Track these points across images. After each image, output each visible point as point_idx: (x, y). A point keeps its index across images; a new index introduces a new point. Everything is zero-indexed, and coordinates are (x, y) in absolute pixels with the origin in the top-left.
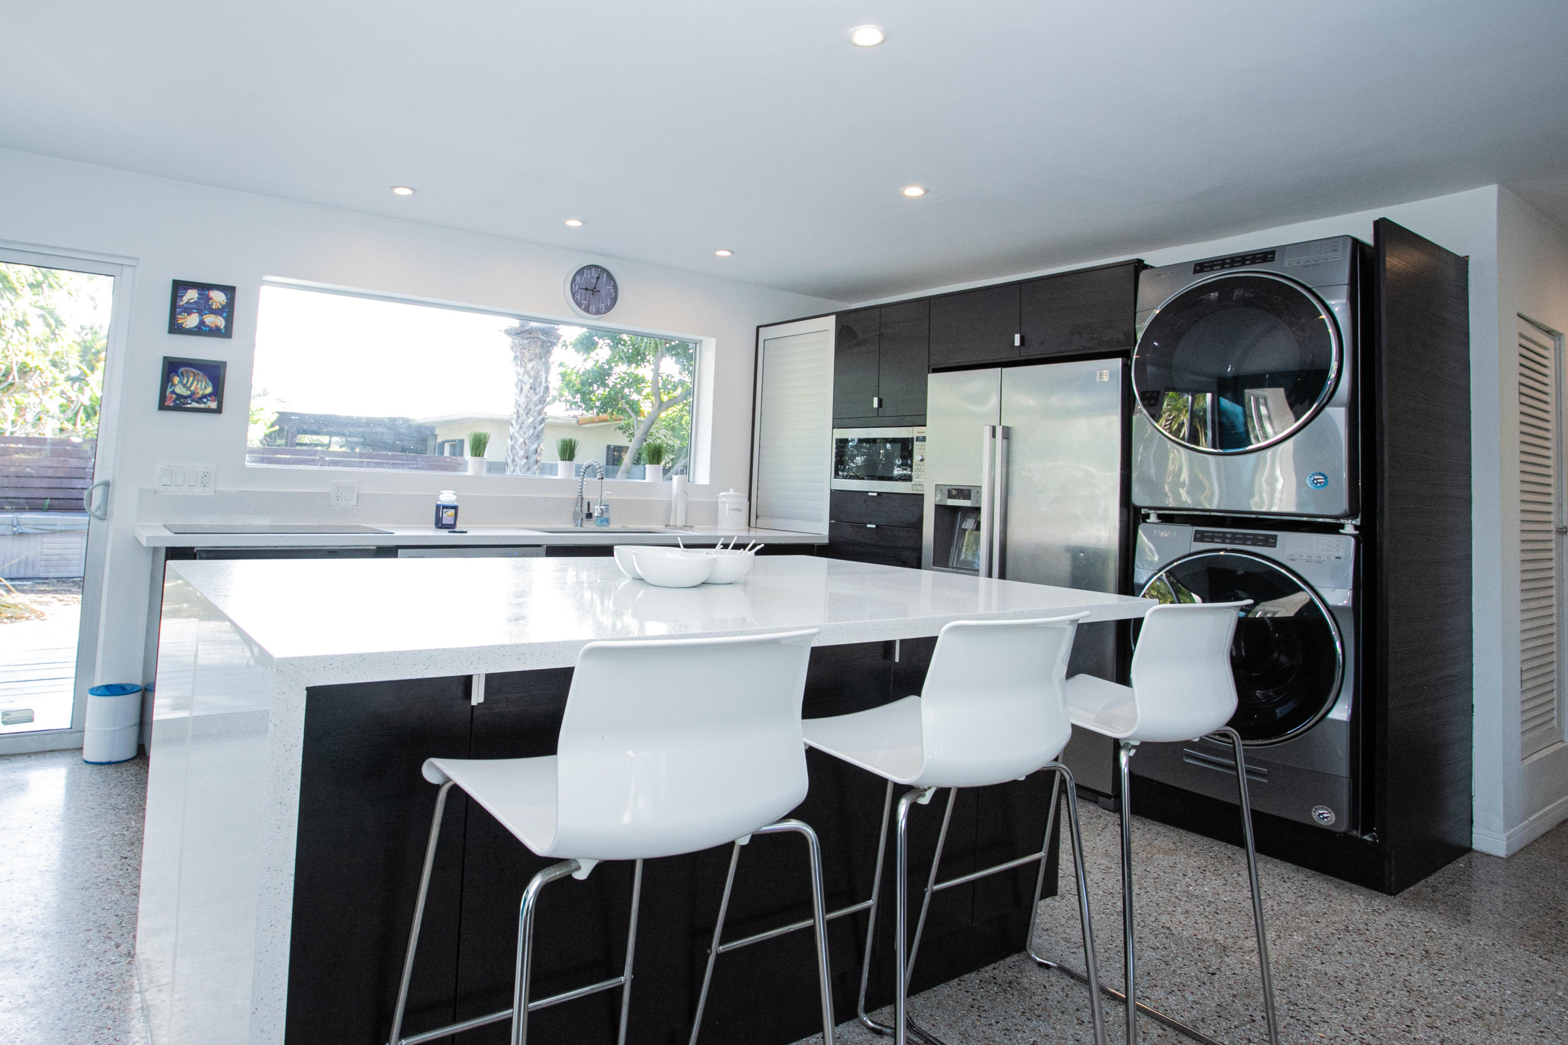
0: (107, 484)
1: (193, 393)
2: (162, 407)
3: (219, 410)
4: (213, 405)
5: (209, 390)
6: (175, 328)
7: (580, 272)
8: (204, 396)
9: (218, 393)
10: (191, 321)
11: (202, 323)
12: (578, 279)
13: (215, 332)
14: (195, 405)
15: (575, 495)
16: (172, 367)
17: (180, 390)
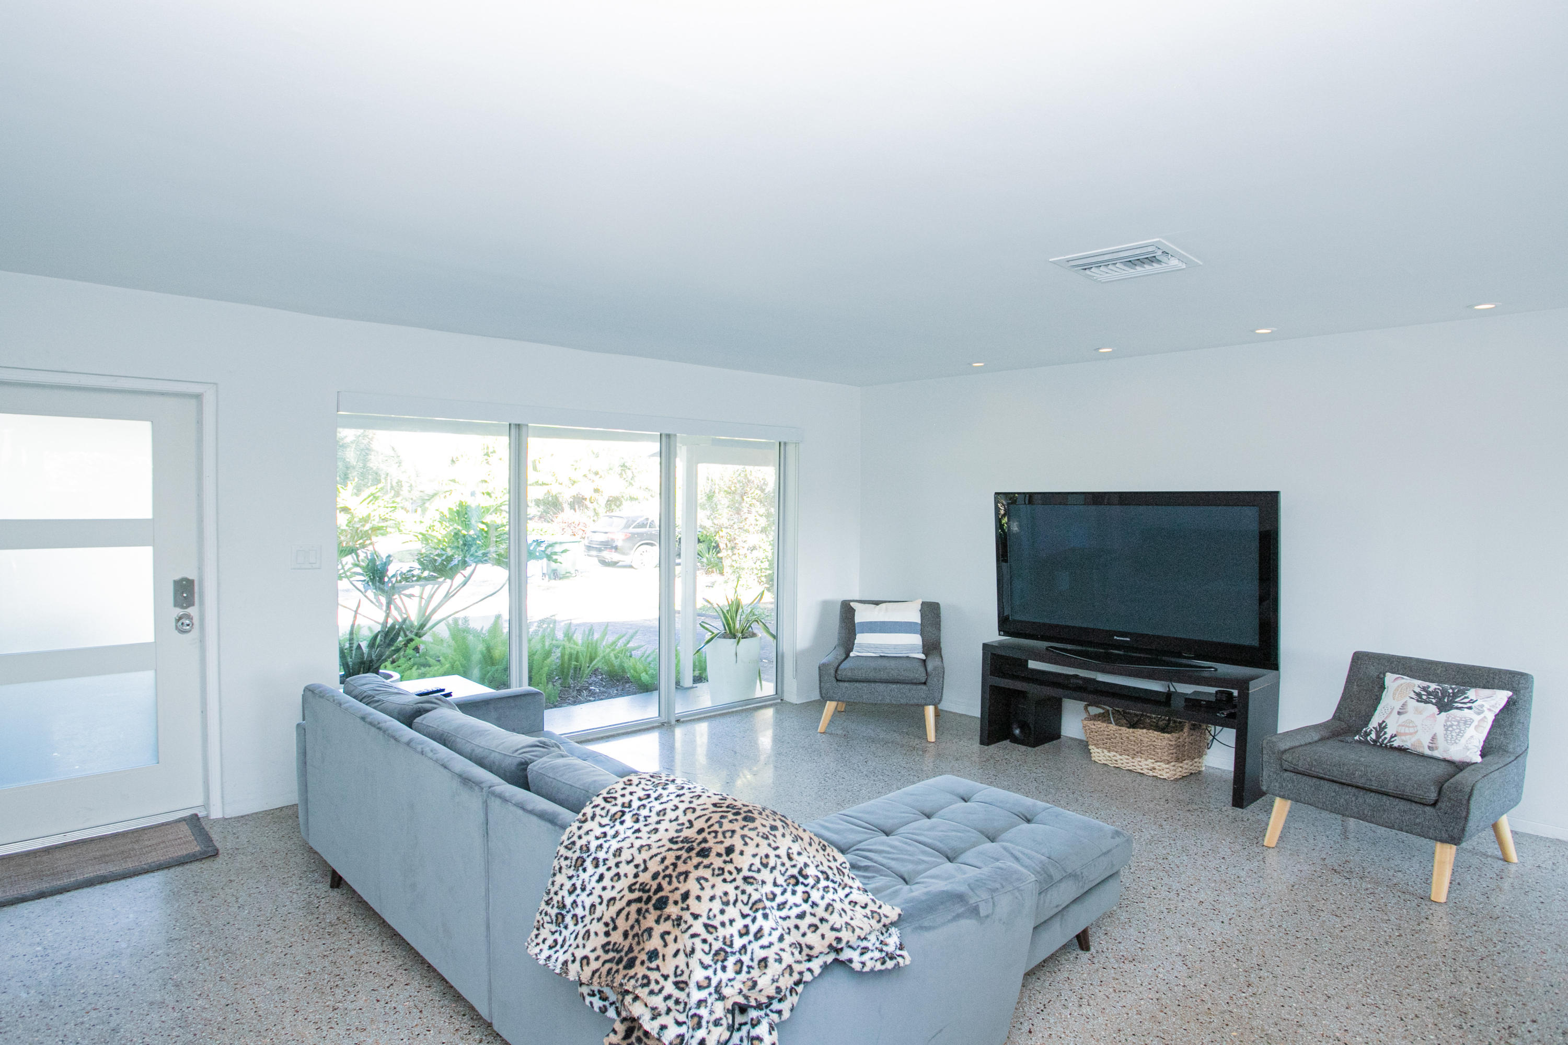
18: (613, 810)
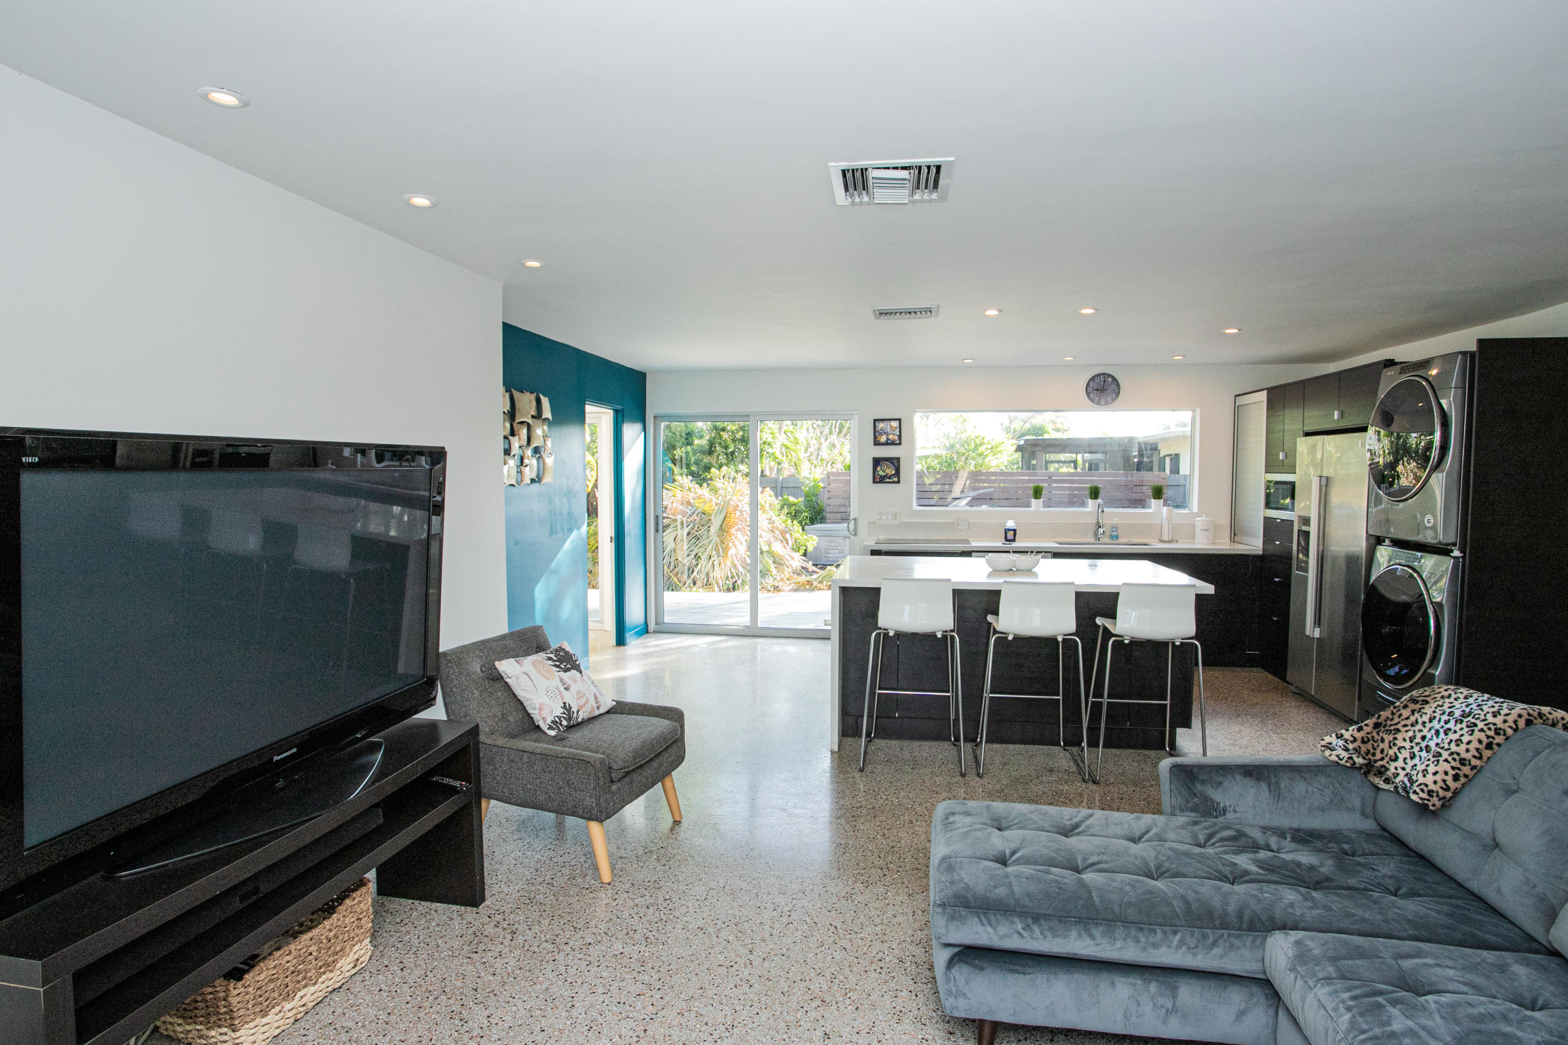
0: (855, 519)
1: (887, 475)
2: (874, 482)
3: (898, 482)
4: (896, 479)
5: (893, 472)
6: (877, 443)
7: (1092, 379)
8: (892, 475)
9: (898, 473)
10: (883, 439)
11: (888, 439)
12: (1091, 384)
13: (893, 443)
14: (888, 480)
15: (1095, 521)
16: (877, 462)
17: (881, 473)
18: (1470, 718)
